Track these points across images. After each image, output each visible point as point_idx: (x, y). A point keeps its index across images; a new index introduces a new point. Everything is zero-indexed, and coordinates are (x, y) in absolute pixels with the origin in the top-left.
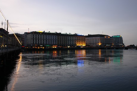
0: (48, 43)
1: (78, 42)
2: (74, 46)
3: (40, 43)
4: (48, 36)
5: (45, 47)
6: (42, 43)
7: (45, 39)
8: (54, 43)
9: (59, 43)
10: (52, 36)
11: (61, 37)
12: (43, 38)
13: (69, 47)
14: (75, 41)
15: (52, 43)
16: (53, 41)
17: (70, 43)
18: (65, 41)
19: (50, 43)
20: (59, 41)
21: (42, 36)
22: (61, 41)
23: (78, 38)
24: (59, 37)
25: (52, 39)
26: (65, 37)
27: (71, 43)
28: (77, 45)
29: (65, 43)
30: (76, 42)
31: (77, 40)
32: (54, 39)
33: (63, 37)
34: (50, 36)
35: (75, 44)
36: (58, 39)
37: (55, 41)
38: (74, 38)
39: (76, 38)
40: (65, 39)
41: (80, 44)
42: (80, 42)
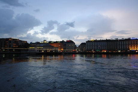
0: (98, 48)
1: (132, 46)
2: (126, 50)
3: (92, 48)
4: (98, 43)
5: (96, 51)
6: (94, 48)
7: (96, 46)
8: (104, 48)
9: (109, 48)
10: (102, 43)
11: (111, 42)
12: (95, 44)
13: (119, 51)
15: (102, 48)
16: (103, 47)
17: (120, 48)
18: (115, 46)
19: (100, 48)
20: (109, 46)
21: (94, 43)
22: (111, 46)
23: (132, 42)
24: (109, 43)
25: (102, 45)
26: (115, 42)
27: (123, 48)
28: (131, 49)
29: (115, 48)
30: (128, 46)
31: (130, 44)
32: (104, 44)
33: (113, 42)
34: (100, 43)
35: (127, 48)
36: (107, 45)
37: (105, 46)
38: (126, 42)
39: (129, 42)
40: (115, 44)
41: (134, 48)
42: (134, 46)
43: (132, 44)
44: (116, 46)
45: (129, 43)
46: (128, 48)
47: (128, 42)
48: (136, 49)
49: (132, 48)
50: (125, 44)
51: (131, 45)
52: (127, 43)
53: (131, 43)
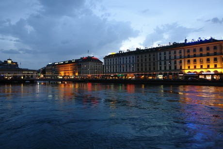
1: (189, 61)
2: (176, 75)
4: (122, 58)
10: (128, 58)
11: (144, 56)
12: (116, 62)
13: (161, 77)
14: (178, 61)
16: (130, 66)
17: (163, 68)
18: (152, 64)
20: (140, 65)
21: (115, 59)
22: (144, 64)
23: (188, 51)
24: (140, 56)
25: (128, 62)
26: (152, 55)
27: (168, 68)
28: (186, 71)
29: (152, 69)
30: (181, 62)
31: (185, 57)
32: (131, 61)
33: (148, 55)
34: (125, 58)
35: (178, 67)
36: (137, 62)
38: (175, 53)
39: (183, 51)
40: (152, 60)
41: (195, 67)
42: (195, 61)
43: (189, 56)
44: (154, 65)
45: (183, 55)
46: (181, 67)
47: (180, 52)
48: (198, 71)
49: (189, 67)
50: (173, 56)
51: (187, 59)
52: (178, 55)
53: (186, 55)
